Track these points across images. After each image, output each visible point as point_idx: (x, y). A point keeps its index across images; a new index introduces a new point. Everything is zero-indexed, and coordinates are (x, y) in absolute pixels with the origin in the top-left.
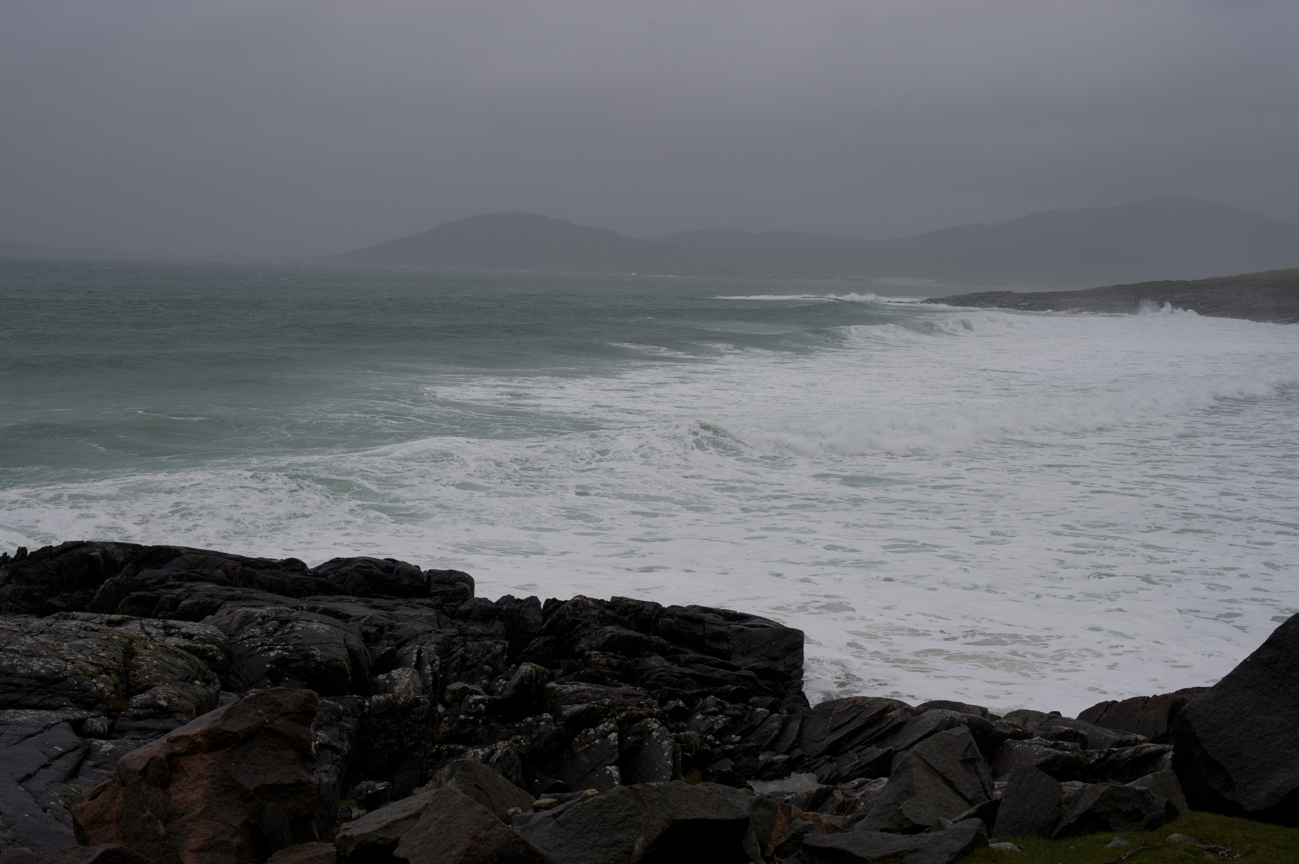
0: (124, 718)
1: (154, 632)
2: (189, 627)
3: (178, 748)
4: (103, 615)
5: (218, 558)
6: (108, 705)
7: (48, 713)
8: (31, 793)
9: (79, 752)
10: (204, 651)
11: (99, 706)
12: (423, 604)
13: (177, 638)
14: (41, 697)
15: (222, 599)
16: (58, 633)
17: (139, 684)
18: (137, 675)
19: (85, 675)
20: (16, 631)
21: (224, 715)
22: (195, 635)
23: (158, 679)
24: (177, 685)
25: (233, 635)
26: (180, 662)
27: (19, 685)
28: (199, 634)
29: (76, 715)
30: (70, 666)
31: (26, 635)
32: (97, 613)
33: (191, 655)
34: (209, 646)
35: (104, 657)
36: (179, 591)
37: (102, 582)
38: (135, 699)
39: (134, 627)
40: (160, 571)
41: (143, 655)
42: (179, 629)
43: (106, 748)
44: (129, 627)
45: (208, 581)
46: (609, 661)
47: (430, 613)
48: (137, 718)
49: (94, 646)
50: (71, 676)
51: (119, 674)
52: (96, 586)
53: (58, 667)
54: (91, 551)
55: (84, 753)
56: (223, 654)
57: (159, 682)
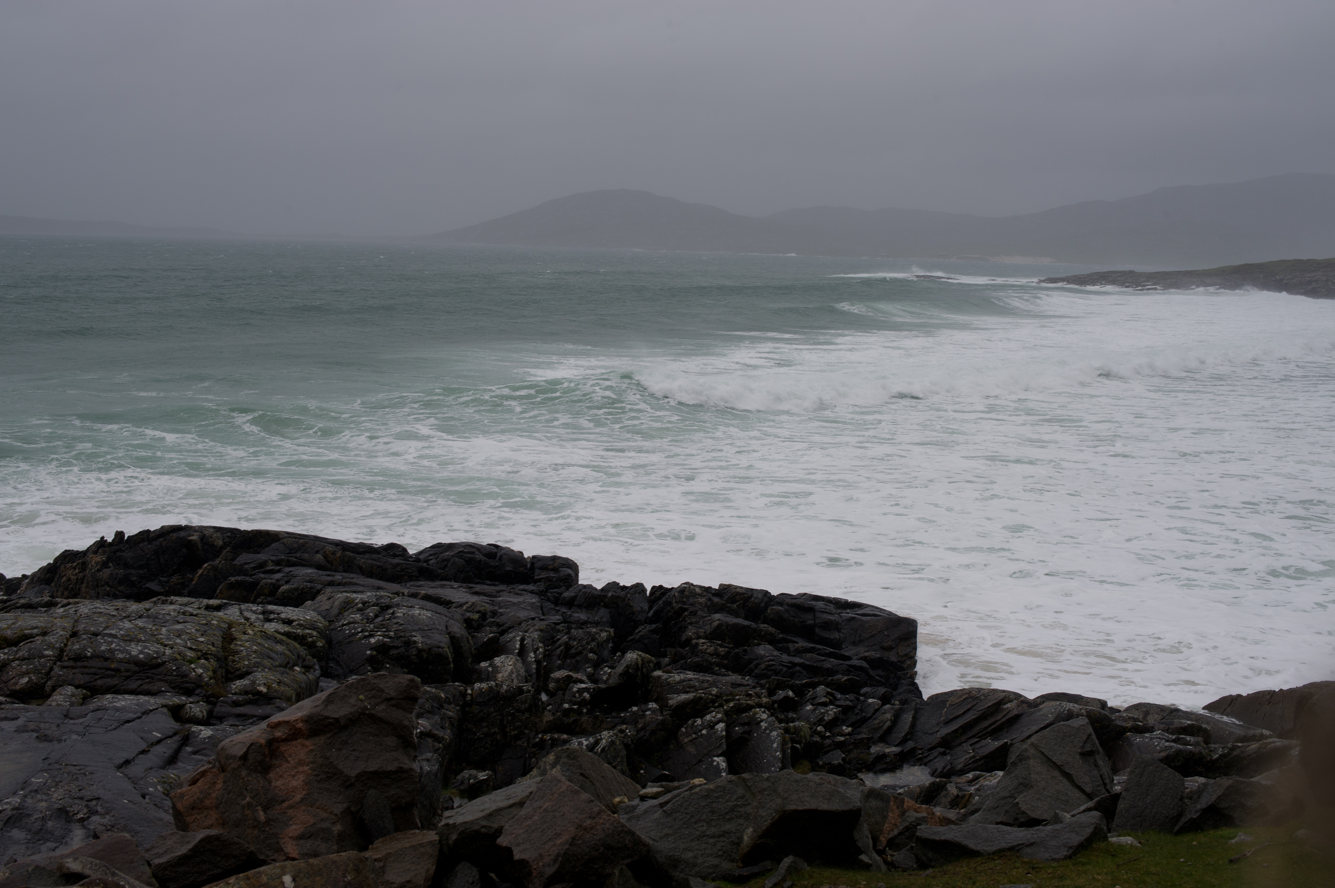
0: (223, 704)
1: (253, 617)
2: (289, 612)
3: (278, 734)
4: (201, 600)
5: (317, 543)
6: (207, 691)
7: (146, 698)
8: (129, 778)
9: (177, 738)
10: (304, 637)
11: (198, 691)
12: (526, 591)
13: (276, 624)
14: (140, 682)
15: (322, 584)
16: (156, 618)
17: (238, 670)
18: (236, 661)
19: (184, 660)
20: (114, 616)
21: (325, 701)
22: (295, 621)
23: (257, 665)
24: (276, 671)
25: (333, 621)
26: (279, 648)
27: (117, 670)
28: (298, 620)
29: (174, 701)
30: (168, 651)
31: (125, 620)
32: (196, 598)
33: (290, 641)
34: (309, 631)
35: (202, 642)
36: (278, 576)
37: (200, 567)
38: (234, 685)
39: (233, 612)
40: (259, 556)
41: (242, 641)
42: (279, 614)
43: (205, 734)
44: (228, 612)
45: (307, 566)
46: (716, 649)
47: (534, 600)
48: (236, 704)
49: (193, 630)
50: (169, 661)
51: (218, 659)
52: (194, 571)
53: (156, 652)
54: (190, 536)
55: (182, 739)
56: (324, 642)
57: (258, 667)
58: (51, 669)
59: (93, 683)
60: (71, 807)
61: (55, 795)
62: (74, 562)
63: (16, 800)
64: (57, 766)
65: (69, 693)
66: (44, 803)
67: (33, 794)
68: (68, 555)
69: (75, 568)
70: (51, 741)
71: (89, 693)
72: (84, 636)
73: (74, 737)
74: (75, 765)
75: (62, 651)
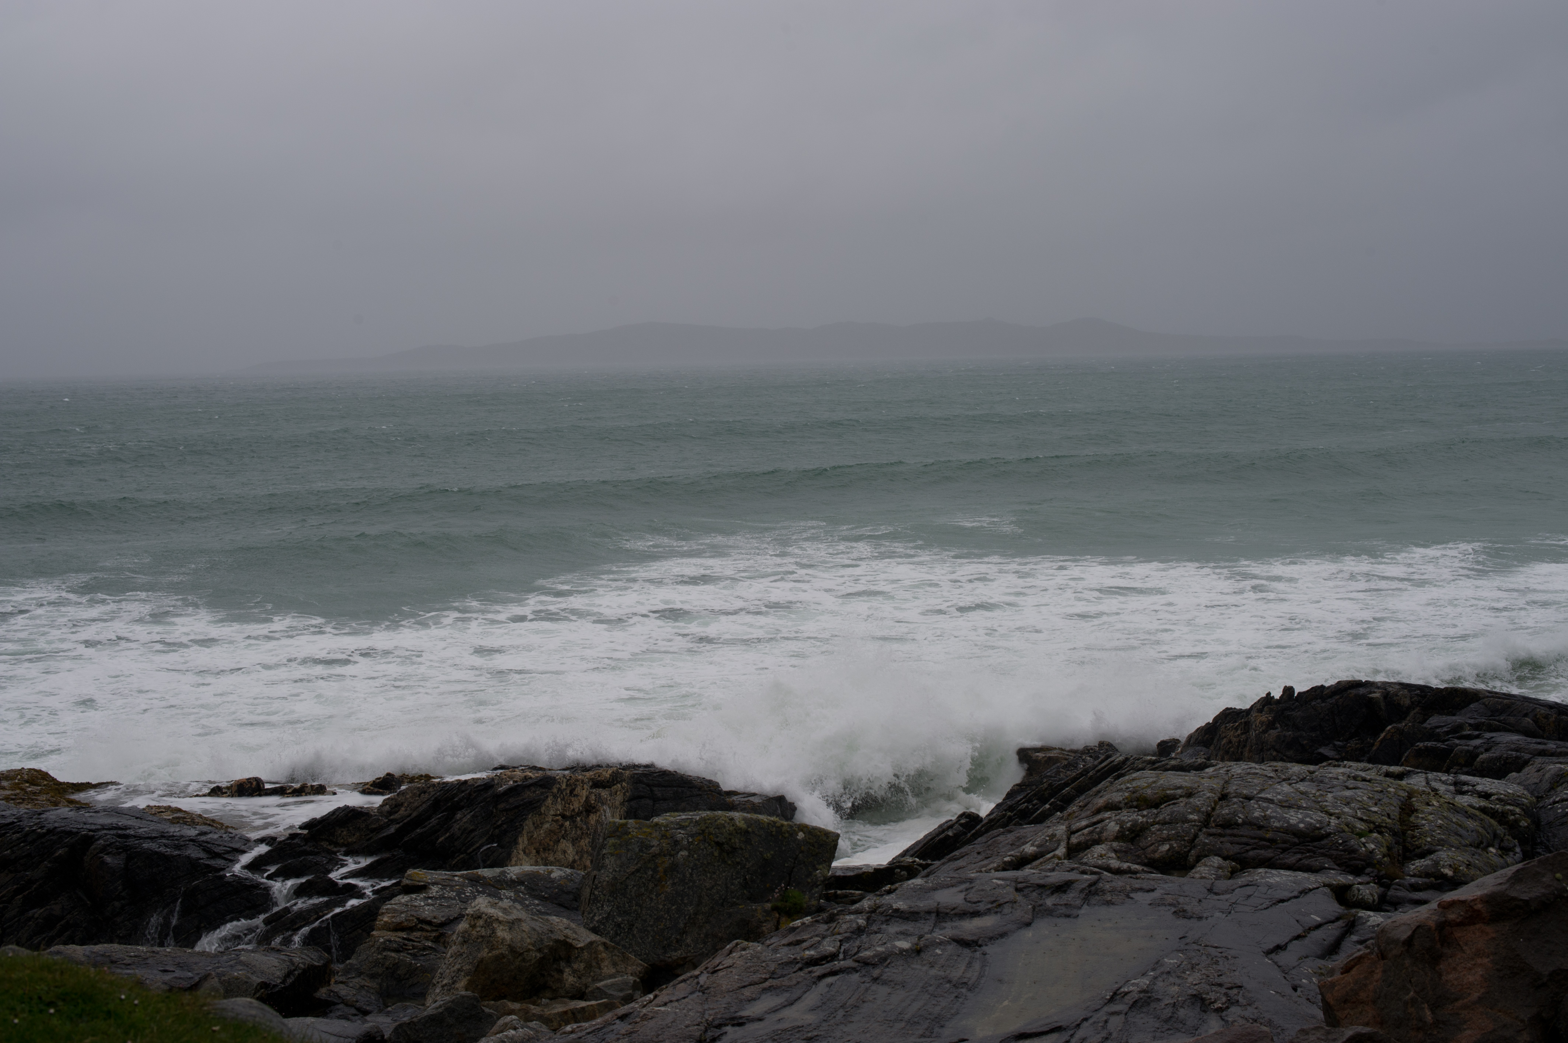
0: (1398, 887)
1: (1442, 788)
2: (1485, 784)
3: (1451, 916)
4: (1380, 766)
5: (1526, 704)
6: (1379, 871)
7: (1306, 875)
8: (1279, 967)
9: (1340, 923)
10: (1504, 814)
11: (1368, 870)
13: (1470, 797)
14: (1299, 856)
15: (1531, 754)
16: (1322, 782)
17: (1419, 847)
18: (1416, 837)
19: (1352, 832)
20: (1271, 777)
21: (1510, 878)
22: (1494, 794)
23: (1442, 843)
24: (1466, 851)
25: (1542, 797)
26: (1471, 824)
27: (1272, 841)
28: (1498, 793)
29: (1339, 881)
30: (1334, 821)
31: (1283, 783)
32: (1373, 764)
33: (1485, 816)
34: (1511, 808)
35: (1376, 812)
36: (1477, 742)
37: (1383, 730)
38: (1413, 865)
39: (1417, 781)
40: (1454, 718)
41: (1423, 812)
42: (1474, 786)
43: (1374, 921)
44: (1412, 781)
45: (1513, 732)
48: (1415, 888)
49: (1365, 798)
50: (1335, 833)
51: (1394, 834)
52: (1376, 735)
53: (1320, 822)
54: (1371, 693)
55: (1346, 925)
56: (1529, 821)
57: (1443, 846)
58: (1196, 836)
59: (1244, 855)
60: (1208, 994)
61: (1190, 979)
62: (1235, 722)
63: (1144, 982)
64: (1196, 947)
65: (1216, 865)
66: (1176, 987)
67: (1165, 976)
68: (1229, 714)
69: (1236, 729)
70: (1190, 918)
71: (1238, 866)
72: (1235, 800)
73: (1218, 914)
74: (1216, 947)
75: (1209, 815)
